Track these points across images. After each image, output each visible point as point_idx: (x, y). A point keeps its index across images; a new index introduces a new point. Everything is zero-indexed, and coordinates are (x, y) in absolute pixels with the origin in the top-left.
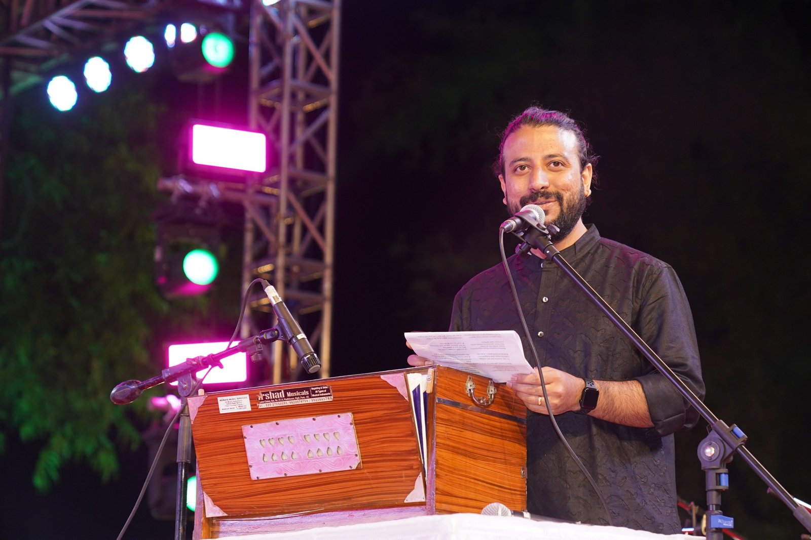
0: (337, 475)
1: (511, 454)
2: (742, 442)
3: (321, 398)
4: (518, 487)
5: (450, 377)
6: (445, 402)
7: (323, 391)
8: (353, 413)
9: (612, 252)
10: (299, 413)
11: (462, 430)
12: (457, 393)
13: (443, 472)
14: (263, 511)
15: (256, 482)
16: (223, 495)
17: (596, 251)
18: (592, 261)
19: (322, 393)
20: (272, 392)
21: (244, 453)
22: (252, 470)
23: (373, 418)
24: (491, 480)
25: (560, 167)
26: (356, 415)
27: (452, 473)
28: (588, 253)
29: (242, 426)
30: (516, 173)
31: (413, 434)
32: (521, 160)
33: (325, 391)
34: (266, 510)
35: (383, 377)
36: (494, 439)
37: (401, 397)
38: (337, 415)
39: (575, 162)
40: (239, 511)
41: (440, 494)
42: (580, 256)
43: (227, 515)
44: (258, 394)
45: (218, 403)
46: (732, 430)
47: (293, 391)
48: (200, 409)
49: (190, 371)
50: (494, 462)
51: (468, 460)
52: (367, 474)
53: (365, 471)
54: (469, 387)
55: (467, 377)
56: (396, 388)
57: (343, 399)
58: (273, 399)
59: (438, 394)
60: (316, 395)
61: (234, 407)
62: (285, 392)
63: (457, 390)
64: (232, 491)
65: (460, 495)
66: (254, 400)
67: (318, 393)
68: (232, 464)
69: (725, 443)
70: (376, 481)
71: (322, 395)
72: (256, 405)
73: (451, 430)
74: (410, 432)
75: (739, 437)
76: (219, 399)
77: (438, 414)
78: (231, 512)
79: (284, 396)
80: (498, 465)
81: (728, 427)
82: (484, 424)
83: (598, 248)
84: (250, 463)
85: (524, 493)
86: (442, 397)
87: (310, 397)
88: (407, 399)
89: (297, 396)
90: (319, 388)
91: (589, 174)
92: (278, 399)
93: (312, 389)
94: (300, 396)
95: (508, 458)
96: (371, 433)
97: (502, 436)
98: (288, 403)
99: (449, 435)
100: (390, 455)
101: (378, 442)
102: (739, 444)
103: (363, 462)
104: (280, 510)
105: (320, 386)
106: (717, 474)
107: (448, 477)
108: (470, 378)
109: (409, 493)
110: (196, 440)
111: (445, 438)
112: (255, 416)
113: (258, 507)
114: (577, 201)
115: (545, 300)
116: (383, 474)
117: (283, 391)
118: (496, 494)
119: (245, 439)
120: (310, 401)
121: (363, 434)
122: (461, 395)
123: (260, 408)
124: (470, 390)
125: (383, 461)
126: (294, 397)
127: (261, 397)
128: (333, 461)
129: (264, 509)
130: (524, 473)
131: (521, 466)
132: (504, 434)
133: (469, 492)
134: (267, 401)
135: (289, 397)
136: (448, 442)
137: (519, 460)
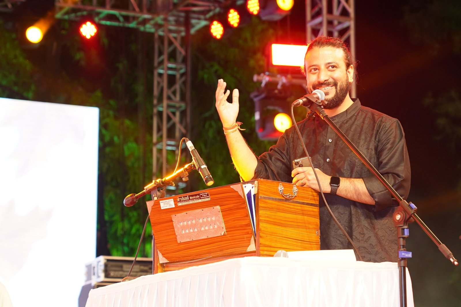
0: (216, 238)
1: (309, 223)
2: (414, 211)
3: (205, 199)
4: (314, 240)
5: (268, 185)
6: (264, 198)
7: (205, 195)
8: (220, 206)
9: (366, 115)
10: (196, 207)
11: (276, 212)
12: (273, 193)
13: (264, 235)
14: (184, 259)
15: (180, 244)
16: (167, 252)
17: (358, 114)
18: (355, 119)
19: (205, 196)
20: (183, 197)
21: (173, 229)
22: (178, 237)
23: (229, 208)
24: (296, 238)
25: (335, 69)
26: (222, 207)
27: (271, 235)
28: (354, 115)
29: (171, 216)
30: (311, 72)
31: (247, 216)
32: (313, 66)
33: (207, 195)
34: (186, 259)
35: (232, 187)
36: (297, 216)
37: (240, 196)
38: (212, 207)
39: (343, 66)
40: (174, 259)
41: (263, 246)
42: (349, 116)
43: (169, 262)
44: (177, 198)
45: (160, 204)
46: (409, 205)
47: (192, 196)
48: (153, 208)
49: (156, 188)
50: (298, 228)
51: (280, 228)
52: (229, 238)
53: (228, 236)
54: (280, 189)
55: (279, 184)
56: (237, 192)
57: (215, 199)
58: (184, 201)
59: (260, 194)
60: (203, 198)
61: (167, 205)
62: (189, 196)
63: (273, 191)
64: (170, 249)
65: (276, 246)
66: (175, 202)
67: (203, 196)
68: (169, 235)
69: (406, 212)
70: (233, 241)
71: (205, 197)
72: (177, 204)
73: (269, 213)
74: (246, 215)
75: (412, 209)
76: (160, 202)
77: (261, 204)
78: (171, 260)
79: (188, 199)
80: (300, 229)
81: (407, 203)
82: (291, 208)
83: (359, 112)
84: (177, 234)
85: (318, 244)
86: (263, 196)
87: (200, 199)
88: (243, 197)
89: (194, 199)
90: (204, 194)
91: (352, 71)
92: (186, 200)
93: (201, 194)
94: (195, 198)
95: (307, 225)
96: (229, 216)
97: (303, 214)
98: (191, 202)
99: (268, 215)
100: (238, 227)
101: (233, 220)
102: (413, 212)
103: (227, 231)
104: (192, 258)
105: (203, 193)
106: (402, 229)
107: (268, 237)
108: (281, 185)
109: (248, 246)
110: (152, 223)
111: (265, 217)
112: (177, 210)
113: (182, 257)
114: (345, 86)
115: (330, 141)
116: (236, 237)
117: (188, 196)
118: (300, 245)
119: (173, 222)
120: (200, 201)
121: (226, 217)
122: (276, 194)
123: (178, 205)
124: (281, 191)
125: (236, 230)
126: (193, 199)
127: (178, 200)
128: (213, 232)
129: (185, 258)
130: (318, 233)
131: (315, 229)
132: (304, 213)
133: (282, 245)
134: (181, 202)
135: (191, 199)
136: (267, 219)
137: (314, 226)
